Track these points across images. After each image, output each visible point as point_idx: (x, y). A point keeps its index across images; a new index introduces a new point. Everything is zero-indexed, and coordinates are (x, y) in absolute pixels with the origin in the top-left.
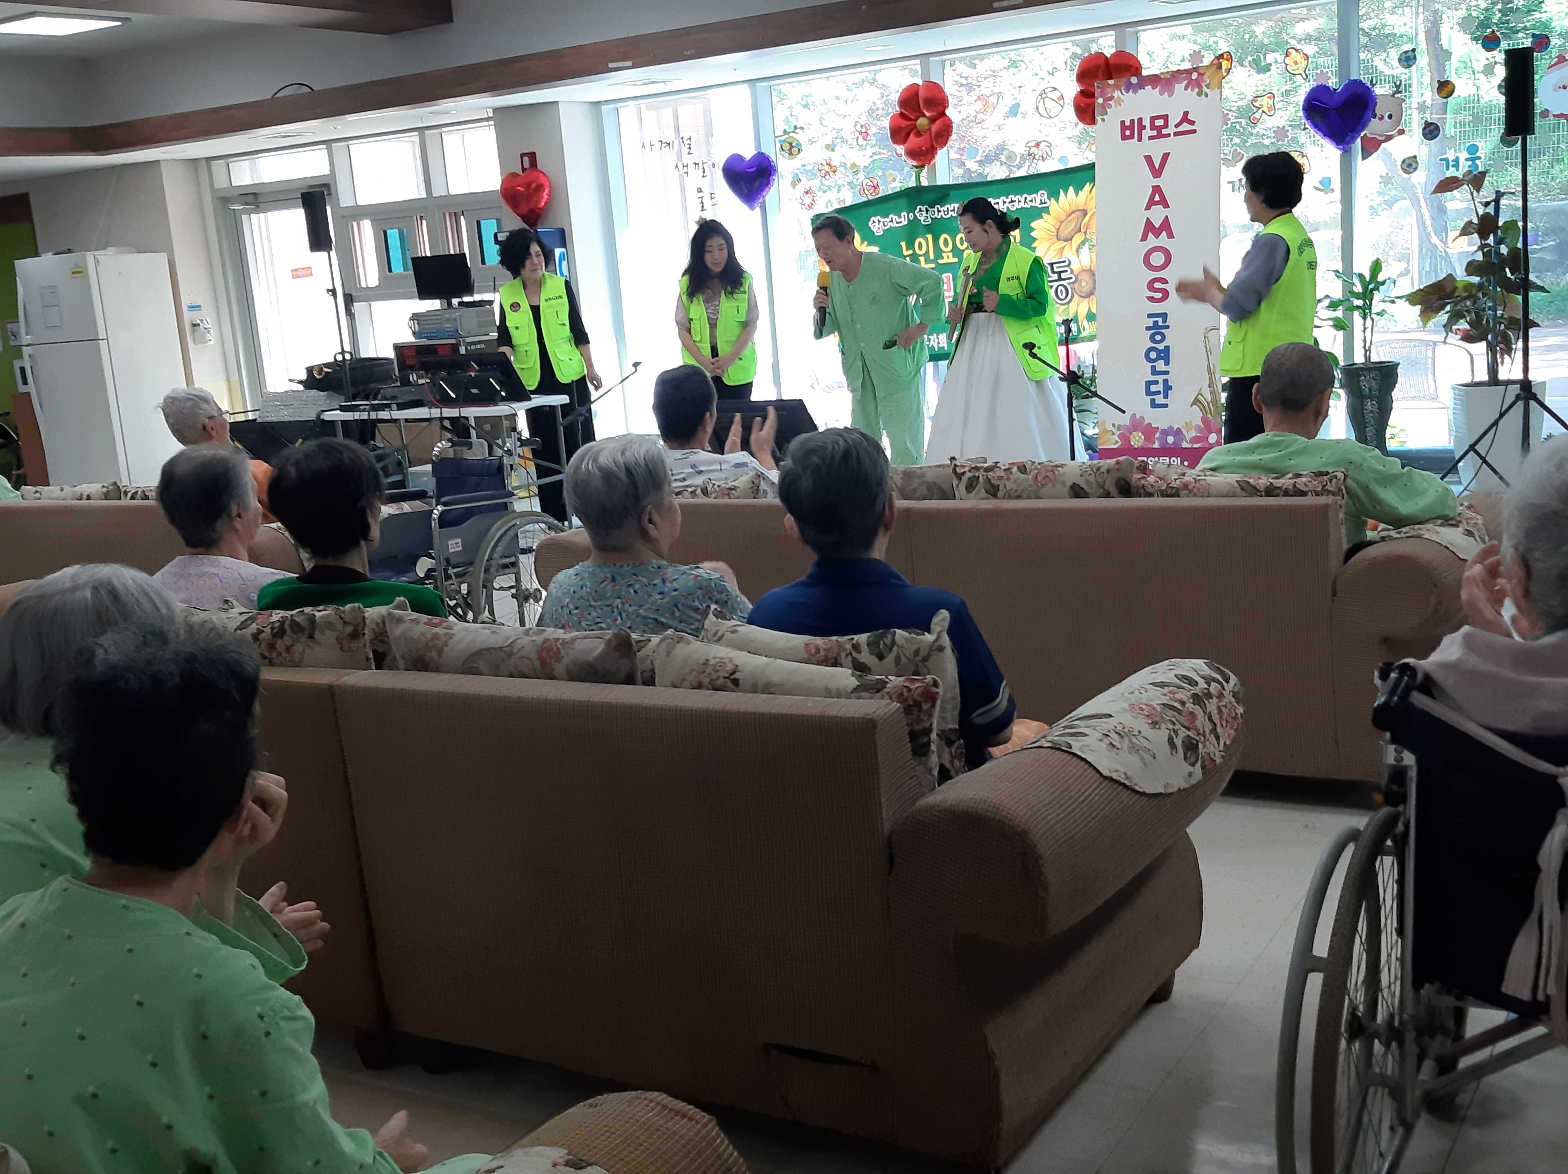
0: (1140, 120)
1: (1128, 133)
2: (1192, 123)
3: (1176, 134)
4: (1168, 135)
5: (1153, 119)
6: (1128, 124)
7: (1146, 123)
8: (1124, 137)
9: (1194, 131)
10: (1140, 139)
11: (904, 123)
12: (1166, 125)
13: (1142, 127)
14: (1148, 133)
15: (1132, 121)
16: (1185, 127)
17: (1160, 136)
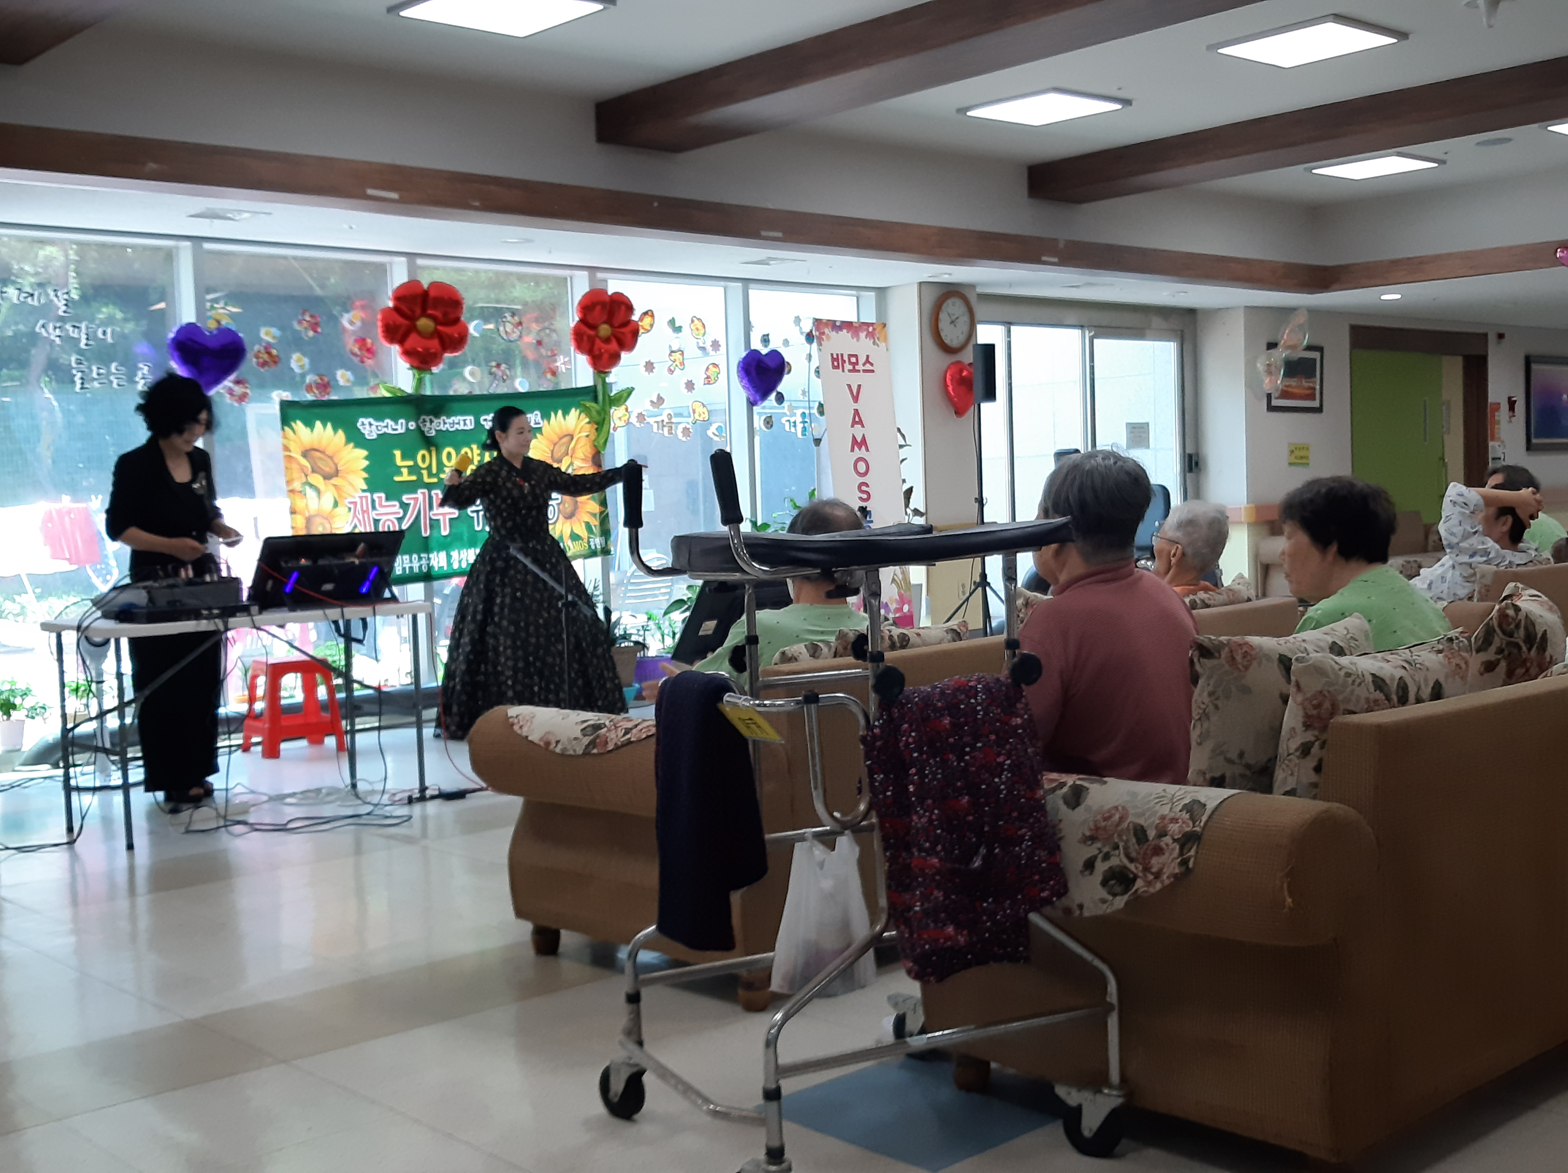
0: (842, 355)
1: (836, 364)
2: (872, 364)
3: (865, 371)
4: (858, 371)
5: (850, 356)
6: (835, 356)
7: (846, 358)
8: (834, 367)
9: (873, 371)
10: (843, 371)
11: (400, 320)
12: (857, 363)
13: (843, 362)
14: (848, 366)
15: (837, 355)
16: (868, 367)
17: (854, 370)
